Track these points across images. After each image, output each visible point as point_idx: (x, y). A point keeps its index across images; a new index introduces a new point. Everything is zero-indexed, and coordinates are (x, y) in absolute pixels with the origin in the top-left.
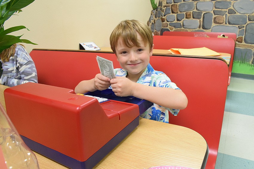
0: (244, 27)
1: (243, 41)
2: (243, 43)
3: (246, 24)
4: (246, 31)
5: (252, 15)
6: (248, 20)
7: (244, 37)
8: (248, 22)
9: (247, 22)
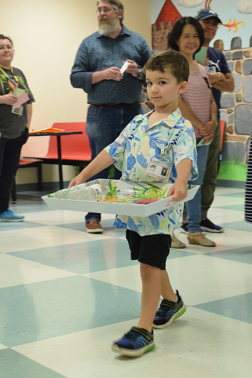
0: (232, 111)
1: (234, 132)
2: (234, 135)
3: (235, 107)
4: (235, 116)
5: (239, 93)
6: (235, 101)
7: (233, 125)
8: (237, 104)
9: (235, 104)
